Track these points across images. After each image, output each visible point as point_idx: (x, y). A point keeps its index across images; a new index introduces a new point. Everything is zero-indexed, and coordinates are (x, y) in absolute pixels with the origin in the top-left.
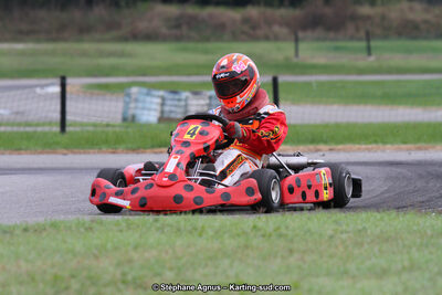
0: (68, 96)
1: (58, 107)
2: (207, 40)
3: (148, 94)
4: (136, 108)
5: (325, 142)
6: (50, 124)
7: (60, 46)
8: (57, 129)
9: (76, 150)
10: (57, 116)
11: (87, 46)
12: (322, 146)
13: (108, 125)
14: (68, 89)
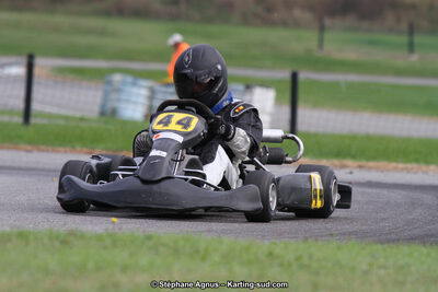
0: (36, 80)
1: (22, 93)
2: (209, 20)
3: (134, 84)
4: (119, 100)
5: (353, 157)
6: (11, 112)
7: (26, 17)
8: (19, 119)
9: (43, 147)
10: (20, 104)
11: (60, 19)
12: (350, 162)
13: (82, 119)
14: (37, 71)
